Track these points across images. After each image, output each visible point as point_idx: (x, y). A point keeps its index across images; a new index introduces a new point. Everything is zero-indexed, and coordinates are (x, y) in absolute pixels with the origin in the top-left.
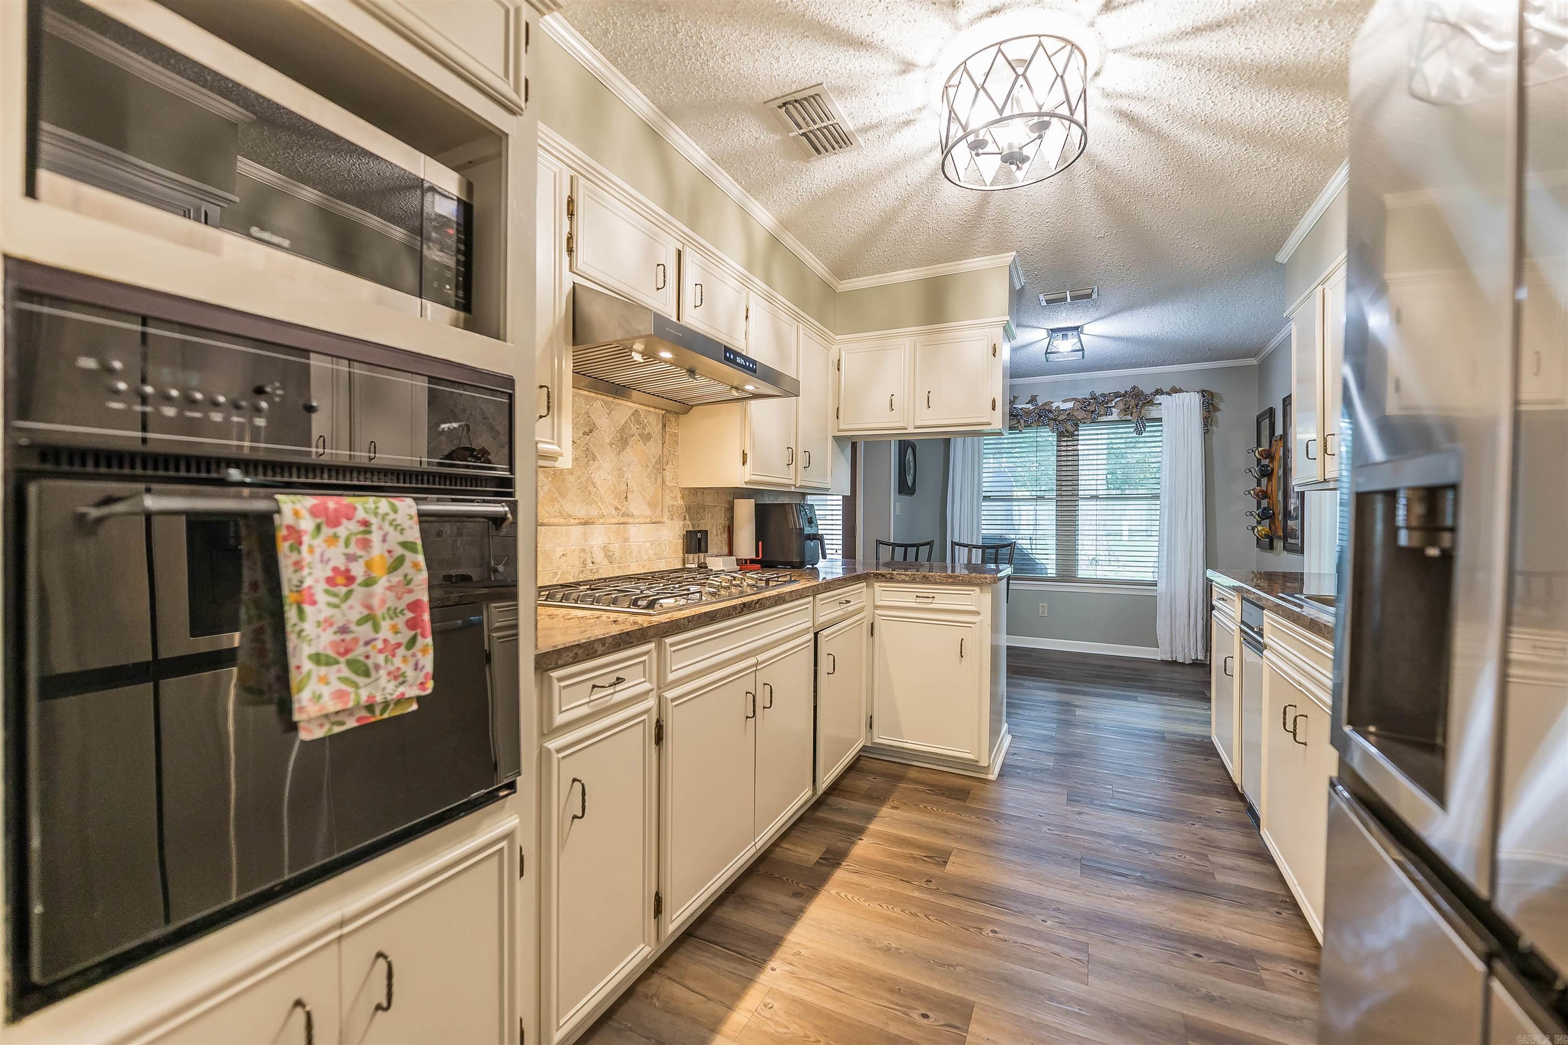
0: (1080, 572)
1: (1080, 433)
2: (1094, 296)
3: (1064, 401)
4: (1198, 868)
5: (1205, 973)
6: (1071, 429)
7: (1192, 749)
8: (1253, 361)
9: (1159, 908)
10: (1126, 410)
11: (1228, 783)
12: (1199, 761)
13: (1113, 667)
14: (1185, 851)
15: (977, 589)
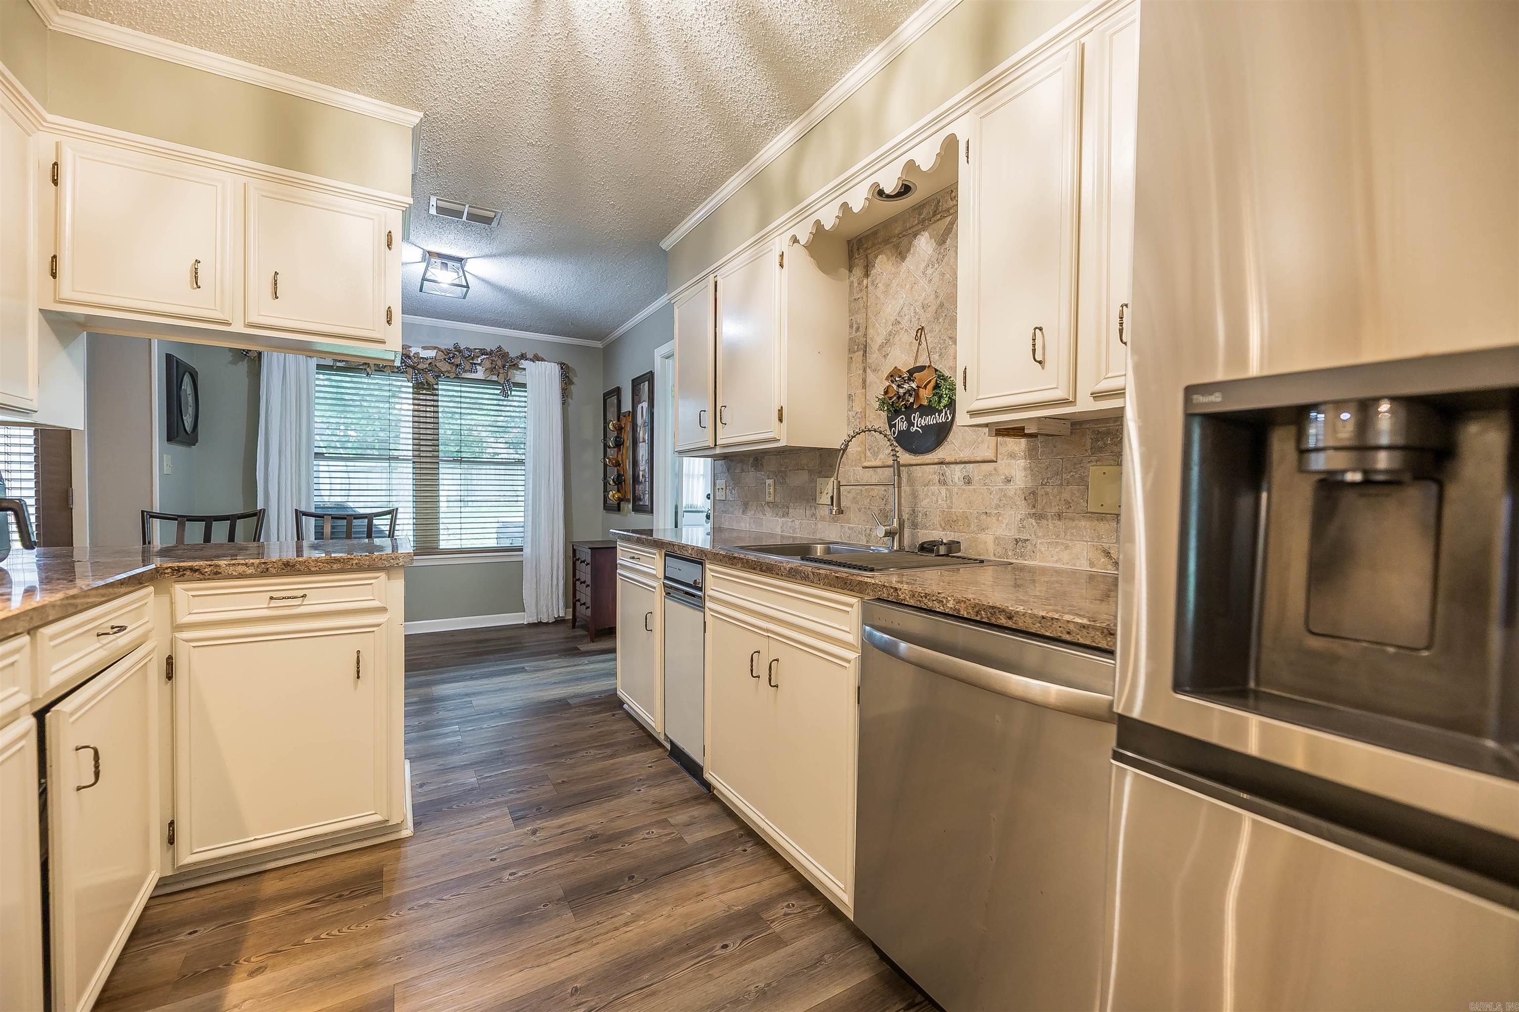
0: (441, 543)
1: (440, 387)
2: (494, 224)
3: (424, 348)
4: (668, 838)
5: (740, 964)
6: (431, 380)
7: (598, 708)
8: (599, 344)
9: (666, 911)
10: (492, 370)
11: (641, 733)
12: (609, 719)
13: (486, 640)
14: (649, 825)
15: (382, 575)
